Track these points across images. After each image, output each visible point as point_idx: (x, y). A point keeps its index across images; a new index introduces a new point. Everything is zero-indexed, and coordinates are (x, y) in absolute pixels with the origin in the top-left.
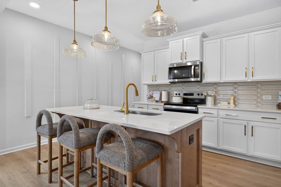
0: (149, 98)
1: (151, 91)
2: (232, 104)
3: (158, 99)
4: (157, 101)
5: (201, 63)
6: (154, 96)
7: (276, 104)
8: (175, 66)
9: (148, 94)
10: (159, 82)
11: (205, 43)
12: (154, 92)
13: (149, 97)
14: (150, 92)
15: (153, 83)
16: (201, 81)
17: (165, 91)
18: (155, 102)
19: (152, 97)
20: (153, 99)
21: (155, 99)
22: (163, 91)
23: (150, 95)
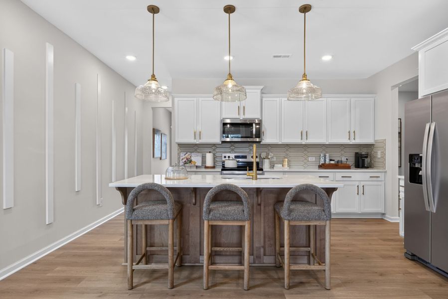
0: (185, 163)
1: (189, 153)
2: (286, 166)
3: (199, 163)
4: (197, 167)
5: (261, 121)
6: (193, 159)
7: (318, 165)
8: (229, 122)
9: (184, 157)
10: (205, 140)
11: (264, 99)
12: (193, 153)
13: (185, 161)
14: (187, 154)
15: (195, 141)
16: (260, 142)
17: (210, 152)
18: (195, 168)
20: (193, 164)
21: (196, 165)
22: (207, 152)
23: (187, 159)
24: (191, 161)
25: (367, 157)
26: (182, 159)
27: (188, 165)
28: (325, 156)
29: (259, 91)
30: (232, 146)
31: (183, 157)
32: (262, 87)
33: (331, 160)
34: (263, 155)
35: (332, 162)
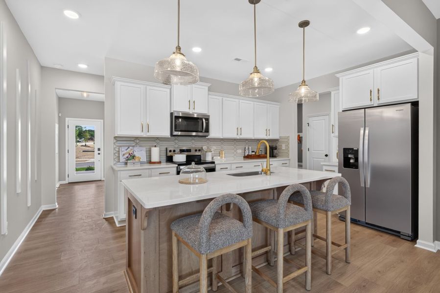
0: (128, 159)
1: (131, 148)
2: (223, 158)
3: (144, 159)
4: (142, 163)
5: (209, 116)
6: (136, 154)
7: (244, 156)
8: (181, 115)
9: (126, 152)
11: (209, 96)
12: (135, 149)
13: (127, 157)
14: (129, 149)
16: (207, 136)
17: (155, 146)
18: (139, 165)
19: (133, 157)
20: (137, 160)
21: (141, 160)
22: (153, 146)
23: (130, 154)
24: (134, 156)
25: (276, 149)
26: (124, 155)
27: (131, 161)
28: (248, 148)
29: (207, 88)
30: (175, 139)
31: (124, 153)
32: (209, 85)
33: (252, 152)
34: (205, 148)
35: (254, 153)
